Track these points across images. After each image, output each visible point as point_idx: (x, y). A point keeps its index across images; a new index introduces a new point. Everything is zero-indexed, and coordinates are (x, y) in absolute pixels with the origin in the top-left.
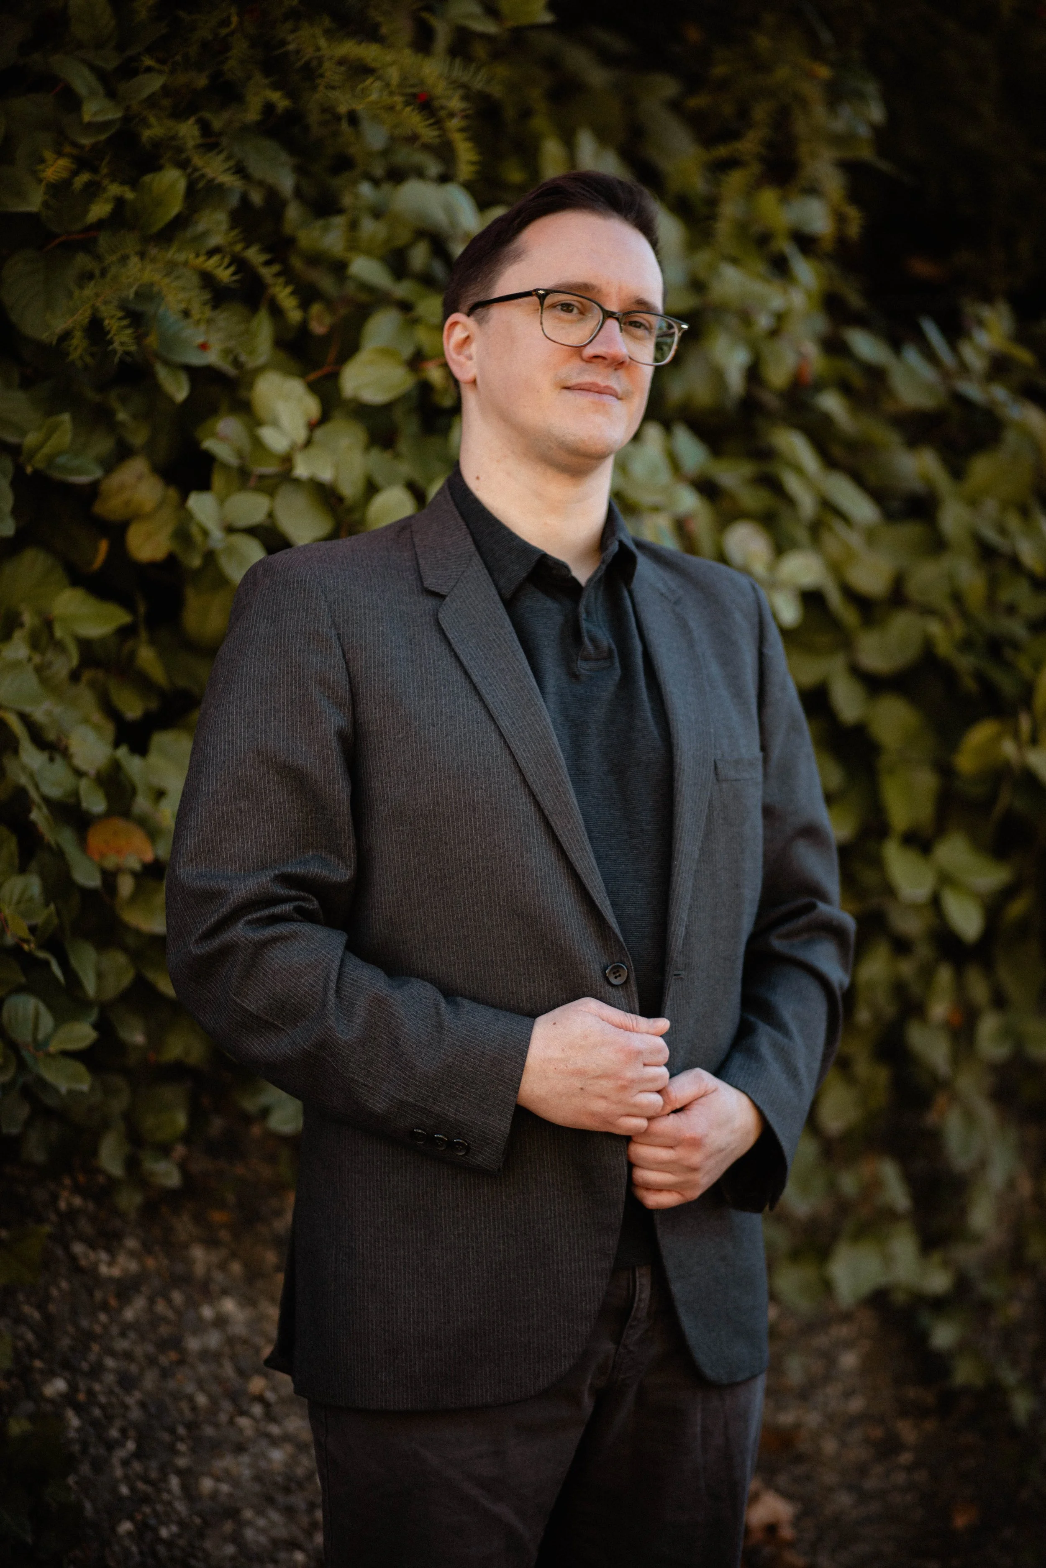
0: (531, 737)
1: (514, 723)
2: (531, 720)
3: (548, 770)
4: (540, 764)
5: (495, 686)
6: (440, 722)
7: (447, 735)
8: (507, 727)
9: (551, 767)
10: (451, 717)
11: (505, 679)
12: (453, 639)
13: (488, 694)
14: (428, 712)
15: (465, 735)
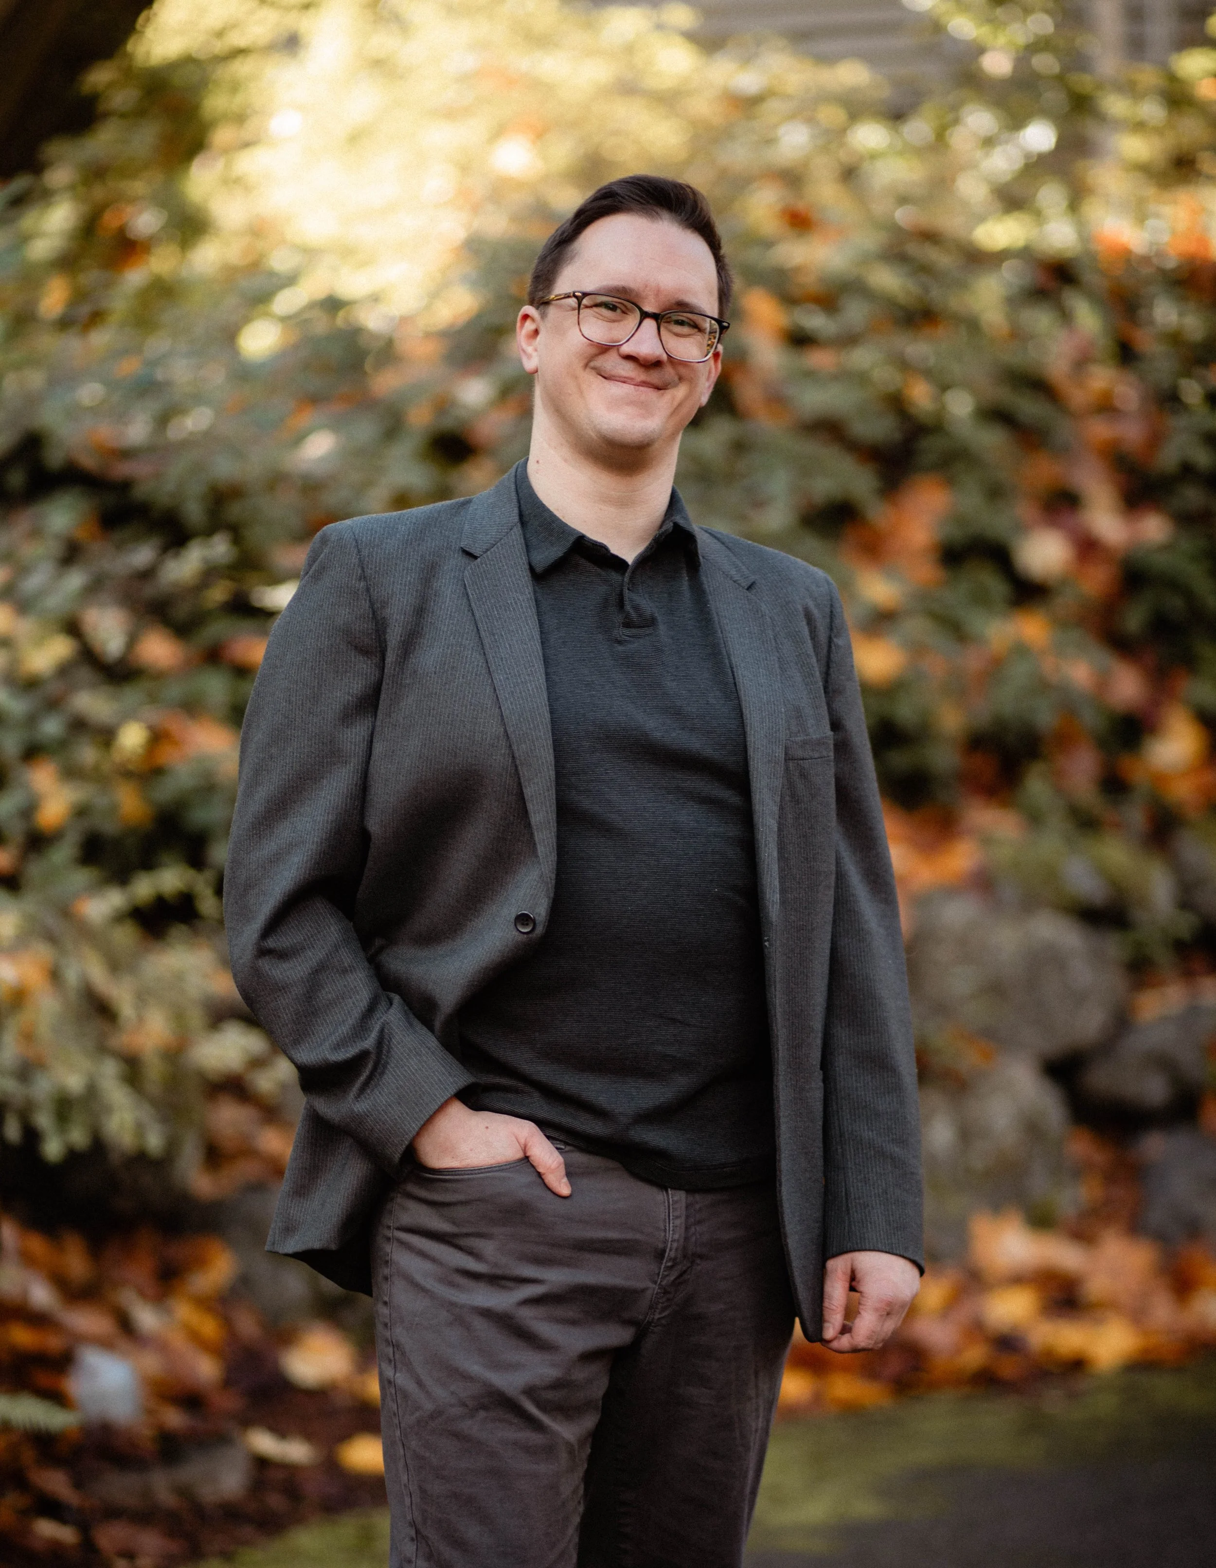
0: (521, 693)
1: (508, 678)
2: (525, 679)
3: (529, 725)
4: (524, 719)
5: (500, 643)
6: (442, 671)
7: (446, 683)
8: (500, 680)
9: (533, 723)
10: (453, 667)
11: (512, 640)
12: (472, 595)
13: (491, 648)
14: (434, 660)
15: (462, 686)
